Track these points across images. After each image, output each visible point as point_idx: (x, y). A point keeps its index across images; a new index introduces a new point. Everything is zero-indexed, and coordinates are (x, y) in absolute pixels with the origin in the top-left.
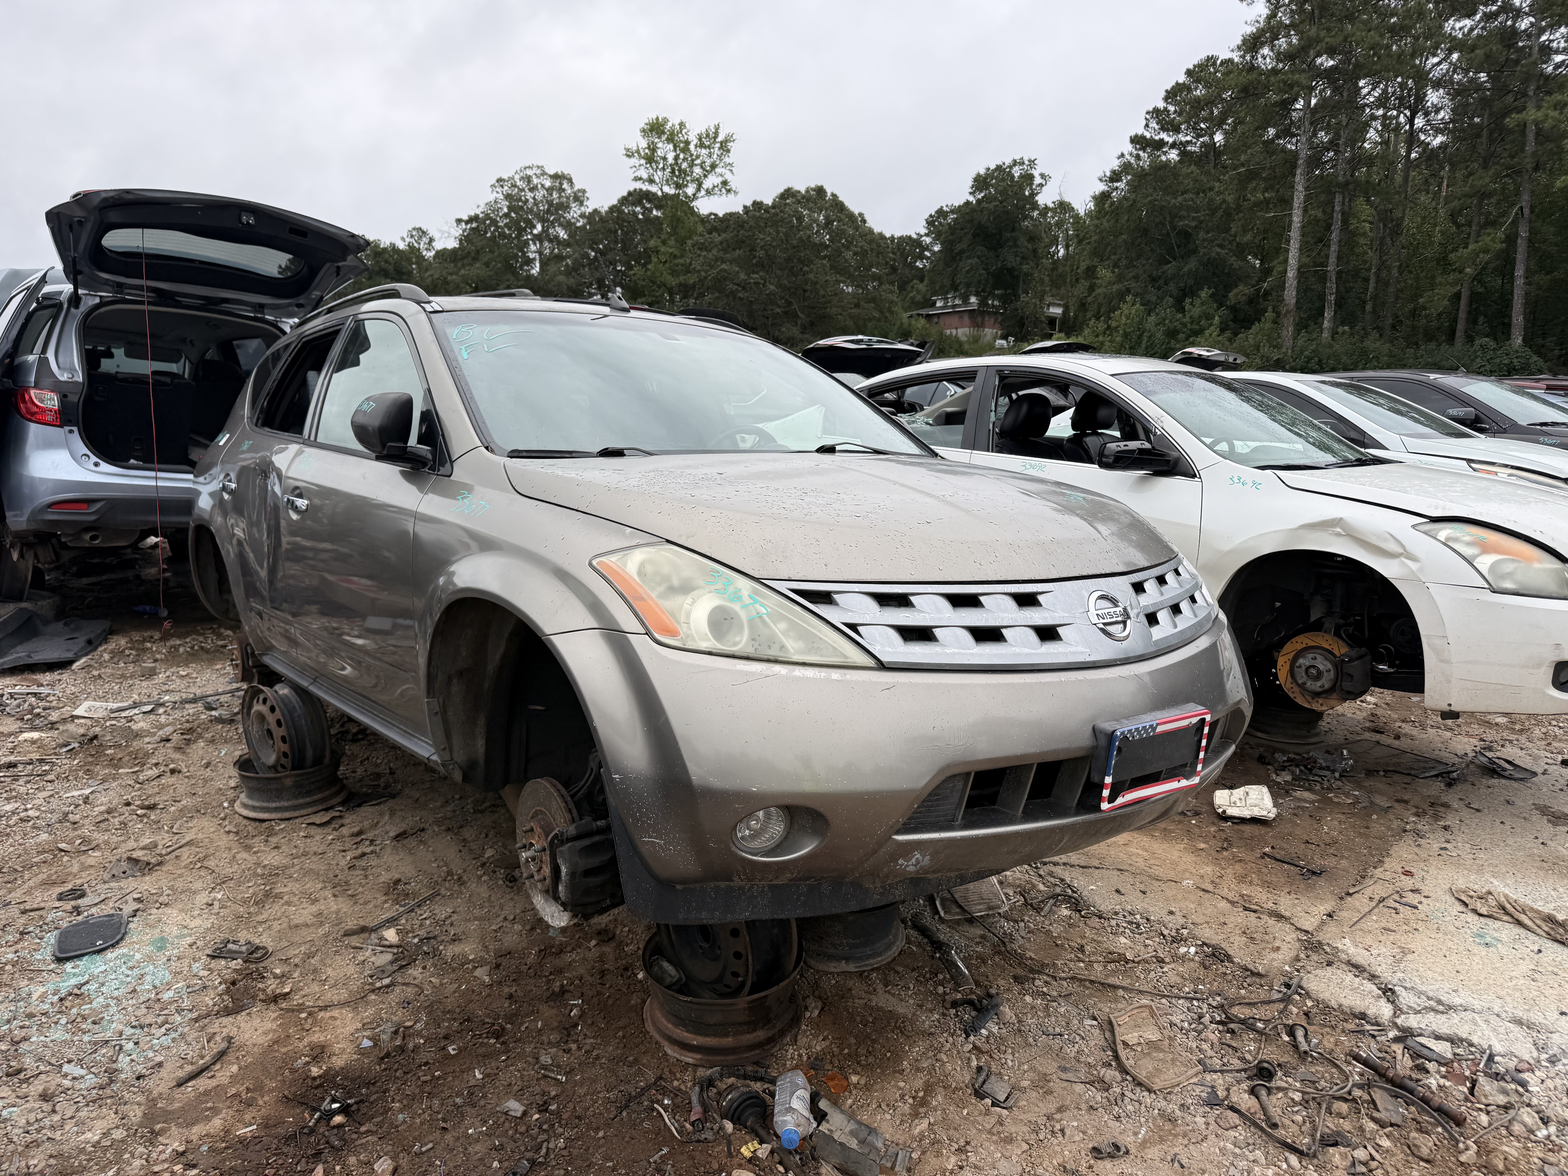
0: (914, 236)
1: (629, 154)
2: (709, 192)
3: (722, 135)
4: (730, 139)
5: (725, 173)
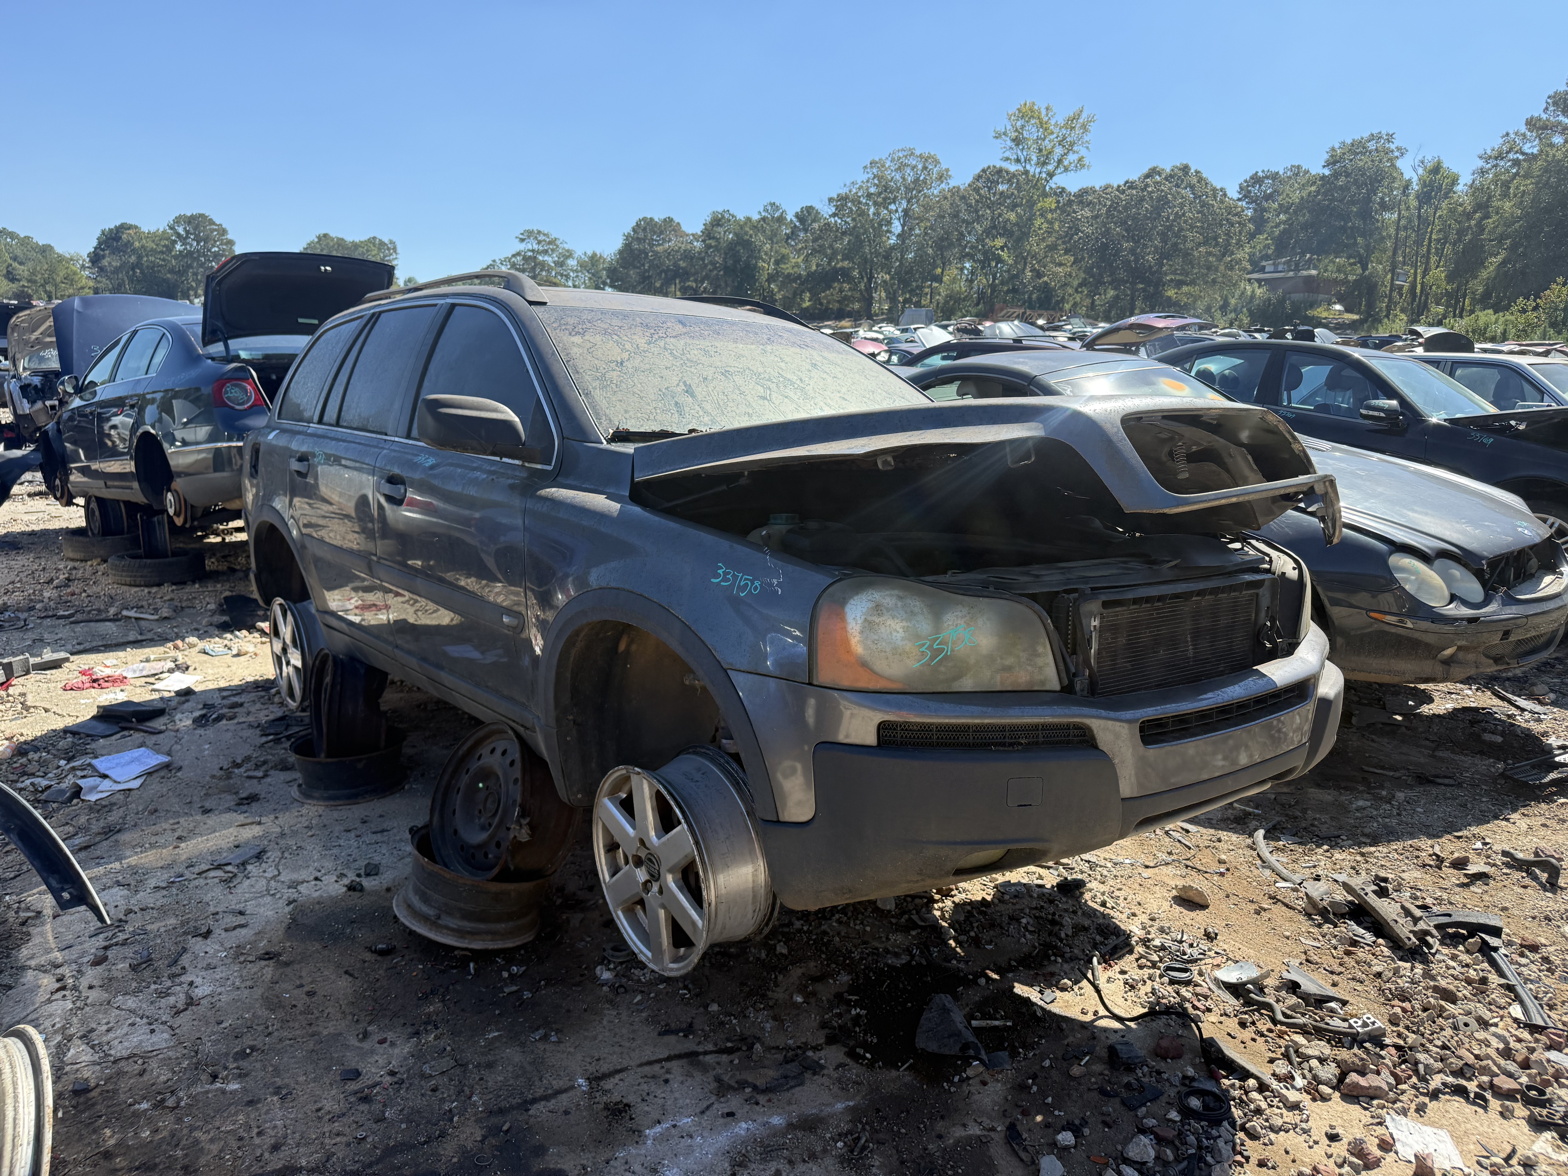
1: (998, 137)
2: (1066, 170)
3: (1084, 116)
4: (1090, 120)
5: (1083, 152)
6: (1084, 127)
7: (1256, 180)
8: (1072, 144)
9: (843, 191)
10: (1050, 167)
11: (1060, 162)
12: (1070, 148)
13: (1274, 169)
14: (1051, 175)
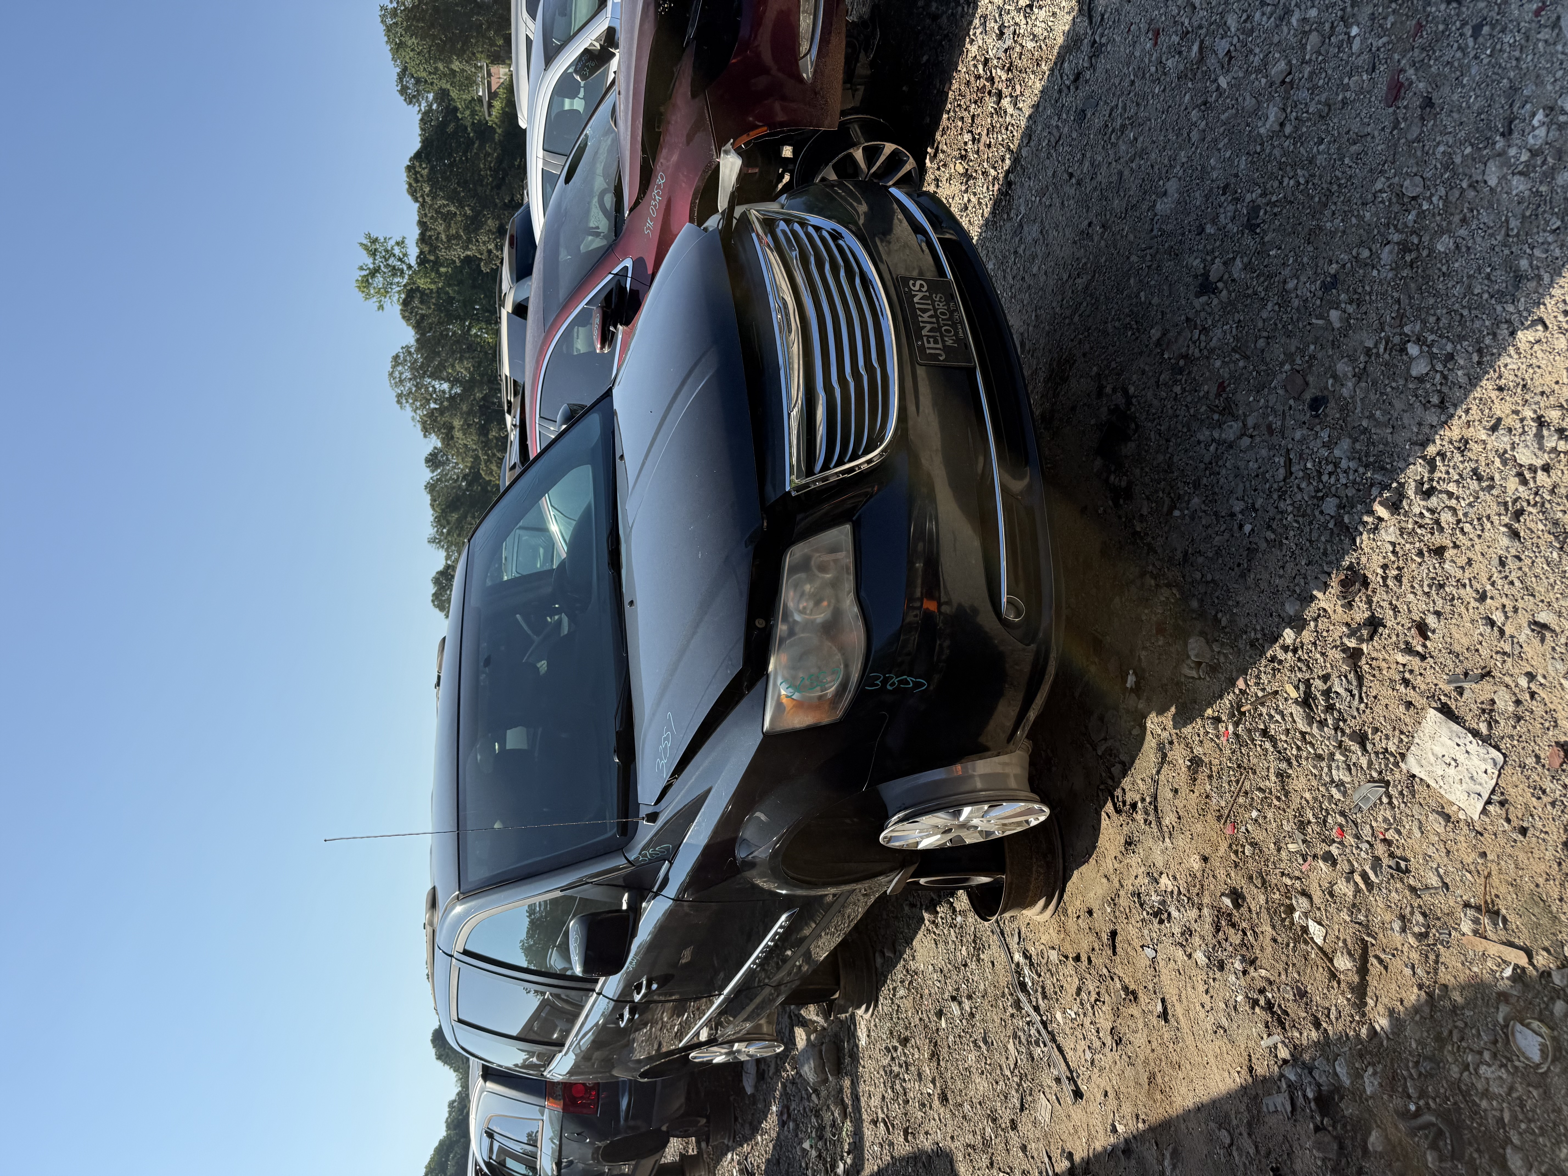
0: (420, 116)
1: (381, 307)
2: (405, 255)
3: (365, 242)
4: (368, 236)
5: (392, 242)
6: (375, 241)
7: (403, 91)
8: (387, 251)
9: (419, 426)
10: (405, 268)
11: (400, 260)
12: (390, 253)
13: (396, 77)
14: (410, 267)
